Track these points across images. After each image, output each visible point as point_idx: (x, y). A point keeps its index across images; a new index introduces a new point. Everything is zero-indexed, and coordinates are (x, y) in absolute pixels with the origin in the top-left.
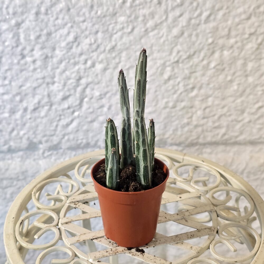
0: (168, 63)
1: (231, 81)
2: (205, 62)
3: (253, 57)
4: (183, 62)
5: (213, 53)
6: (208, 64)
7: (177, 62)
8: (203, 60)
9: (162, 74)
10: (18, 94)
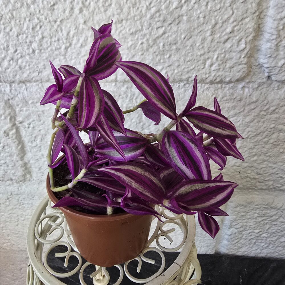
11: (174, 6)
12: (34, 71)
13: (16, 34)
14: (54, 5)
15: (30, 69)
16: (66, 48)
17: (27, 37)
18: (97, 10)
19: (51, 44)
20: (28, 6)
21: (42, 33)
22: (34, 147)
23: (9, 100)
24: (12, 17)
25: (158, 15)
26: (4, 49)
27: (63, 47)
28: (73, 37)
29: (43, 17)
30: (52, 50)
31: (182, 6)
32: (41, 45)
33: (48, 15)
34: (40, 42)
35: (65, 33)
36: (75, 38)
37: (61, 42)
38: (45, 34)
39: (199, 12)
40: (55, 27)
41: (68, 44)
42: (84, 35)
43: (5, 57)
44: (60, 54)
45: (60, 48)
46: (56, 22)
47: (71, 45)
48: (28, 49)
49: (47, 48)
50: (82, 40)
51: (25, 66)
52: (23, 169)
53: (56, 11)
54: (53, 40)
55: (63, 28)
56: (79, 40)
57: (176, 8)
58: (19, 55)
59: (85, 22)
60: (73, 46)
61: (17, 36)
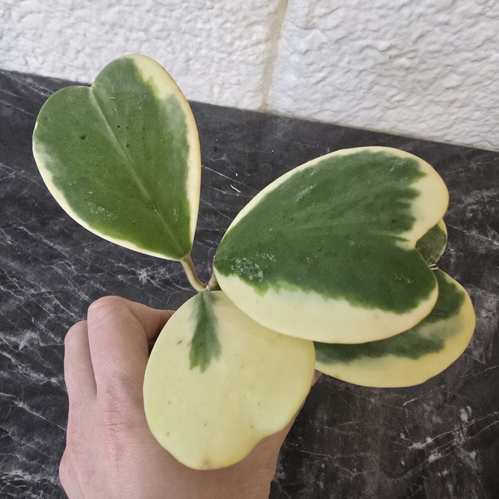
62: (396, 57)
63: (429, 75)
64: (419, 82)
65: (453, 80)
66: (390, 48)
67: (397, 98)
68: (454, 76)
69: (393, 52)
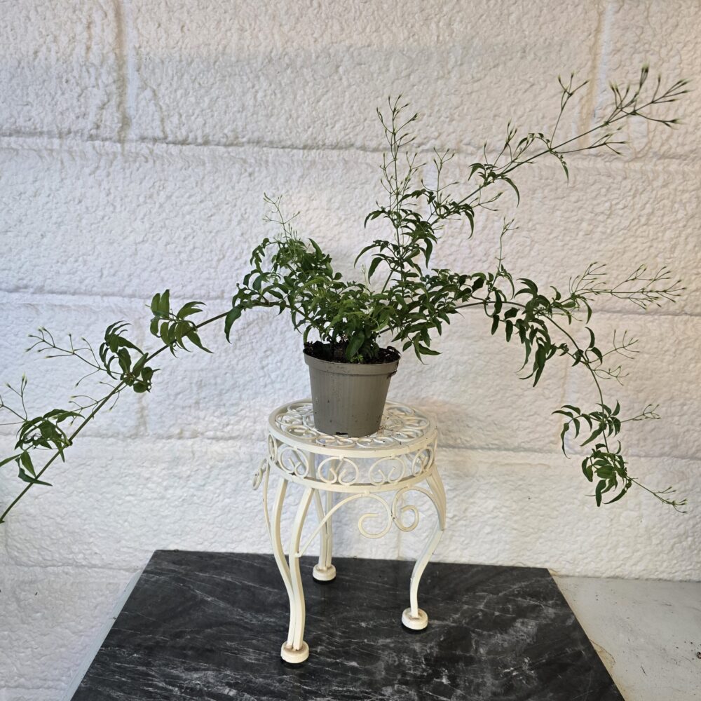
0: (413, 373)
1: (465, 391)
2: (443, 374)
3: (482, 372)
4: (425, 372)
5: (450, 366)
6: (446, 375)
7: (421, 371)
8: (442, 372)
9: (408, 381)
10: (292, 390)
11: (334, 223)
12: (177, 285)
13: (165, 243)
14: (212, 216)
15: (173, 282)
16: (219, 260)
17: (176, 247)
18: (256, 223)
19: (202, 256)
20: (184, 216)
21: (194, 243)
22: (160, 383)
23: (140, 318)
24: (164, 226)
25: (318, 230)
26: (148, 259)
27: (216, 258)
28: (228, 249)
29: (198, 227)
30: (202, 261)
31: (342, 223)
32: (191, 256)
33: (203, 225)
34: (190, 252)
35: (219, 245)
36: (230, 250)
37: (213, 253)
38: (198, 245)
39: (358, 229)
40: (210, 238)
41: (221, 256)
42: (240, 248)
43: (147, 267)
44: (210, 267)
45: (212, 260)
46: (211, 232)
47: (224, 257)
48: (176, 259)
49: (197, 259)
50: (237, 252)
51: (168, 278)
52: (139, 415)
53: (212, 222)
54: (205, 251)
55: (218, 240)
56: (234, 252)
57: (336, 225)
58: (164, 266)
59: (242, 234)
60: (226, 258)
61: (166, 245)
62: (459, 520)
63: (476, 528)
64: (473, 532)
65: (488, 529)
66: (455, 516)
67: (466, 542)
68: (487, 527)
69: (456, 518)
